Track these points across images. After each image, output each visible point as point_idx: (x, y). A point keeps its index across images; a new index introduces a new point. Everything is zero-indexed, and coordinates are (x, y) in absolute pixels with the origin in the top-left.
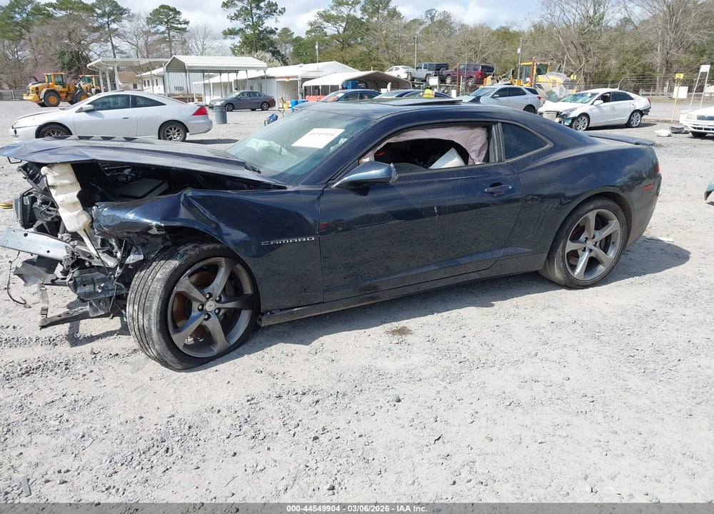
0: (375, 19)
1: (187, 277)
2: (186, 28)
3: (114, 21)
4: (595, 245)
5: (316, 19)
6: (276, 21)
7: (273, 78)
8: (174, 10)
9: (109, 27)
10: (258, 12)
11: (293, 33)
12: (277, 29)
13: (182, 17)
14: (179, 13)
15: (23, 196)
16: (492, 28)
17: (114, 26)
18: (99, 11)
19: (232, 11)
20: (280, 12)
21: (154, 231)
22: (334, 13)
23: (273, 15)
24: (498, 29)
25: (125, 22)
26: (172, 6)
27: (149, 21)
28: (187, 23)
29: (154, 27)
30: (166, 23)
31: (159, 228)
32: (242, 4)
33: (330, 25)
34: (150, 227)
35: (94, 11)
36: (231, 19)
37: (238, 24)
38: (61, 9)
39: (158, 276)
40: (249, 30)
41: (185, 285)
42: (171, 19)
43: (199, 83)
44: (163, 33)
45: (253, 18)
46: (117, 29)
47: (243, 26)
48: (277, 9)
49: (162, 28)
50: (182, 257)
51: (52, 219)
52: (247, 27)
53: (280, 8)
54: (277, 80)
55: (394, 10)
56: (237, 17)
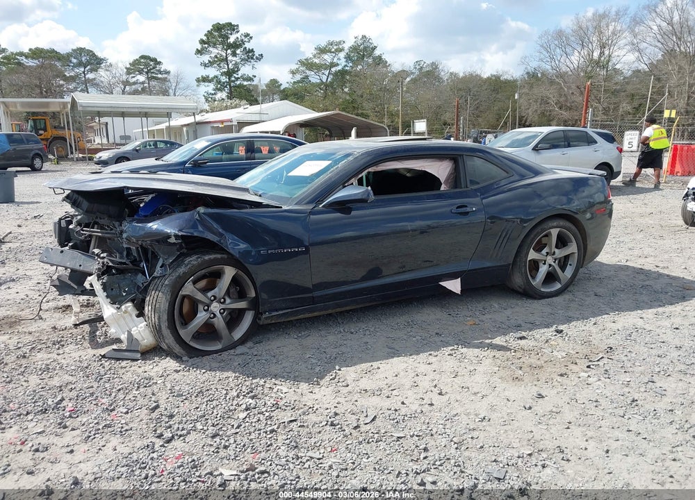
0: (360, 67)
1: (191, 283)
2: (166, 78)
3: (91, 71)
4: (554, 262)
5: (297, 66)
6: (253, 67)
7: (210, 122)
8: (155, 60)
9: (85, 77)
10: (234, 59)
11: (281, 84)
12: (255, 77)
13: (163, 68)
14: (159, 63)
15: (60, 219)
16: (482, 76)
17: (90, 76)
18: (74, 61)
19: (206, 58)
20: (257, 58)
21: (173, 240)
22: (317, 61)
23: (250, 62)
24: (488, 78)
25: (102, 72)
26: (152, 56)
27: (129, 71)
28: (168, 73)
29: (134, 77)
30: (147, 73)
31: (176, 236)
32: (217, 51)
33: (313, 73)
34: (169, 236)
35: (71, 62)
36: (205, 66)
37: (212, 72)
38: (33, 58)
39: (166, 282)
40: (224, 77)
41: (189, 289)
42: (151, 69)
43: (137, 130)
44: (143, 83)
45: (228, 65)
46: (94, 79)
47: (218, 73)
48: (254, 55)
49: (141, 78)
50: (186, 266)
51: (86, 238)
52: (222, 75)
53: (257, 54)
54: (212, 125)
55: (380, 58)
56: (211, 64)
